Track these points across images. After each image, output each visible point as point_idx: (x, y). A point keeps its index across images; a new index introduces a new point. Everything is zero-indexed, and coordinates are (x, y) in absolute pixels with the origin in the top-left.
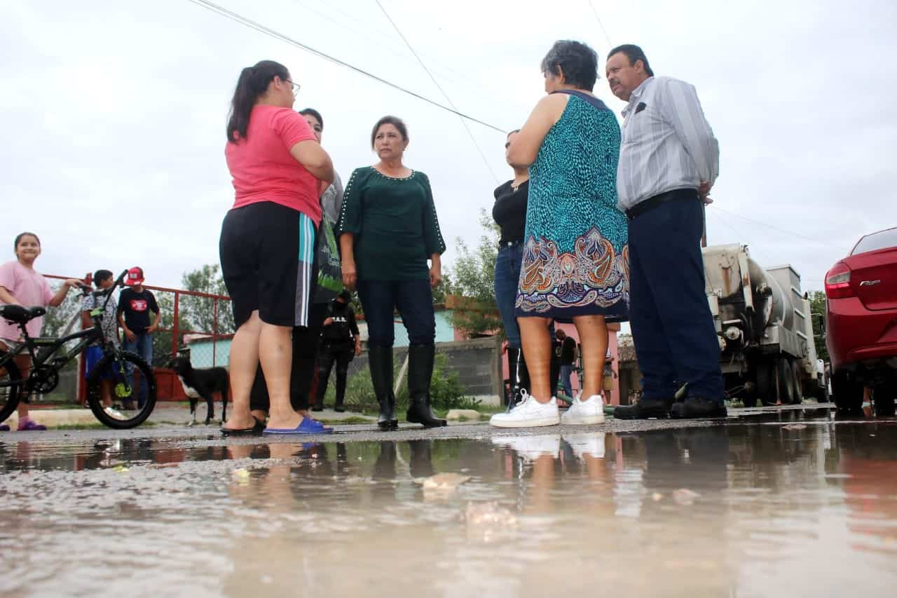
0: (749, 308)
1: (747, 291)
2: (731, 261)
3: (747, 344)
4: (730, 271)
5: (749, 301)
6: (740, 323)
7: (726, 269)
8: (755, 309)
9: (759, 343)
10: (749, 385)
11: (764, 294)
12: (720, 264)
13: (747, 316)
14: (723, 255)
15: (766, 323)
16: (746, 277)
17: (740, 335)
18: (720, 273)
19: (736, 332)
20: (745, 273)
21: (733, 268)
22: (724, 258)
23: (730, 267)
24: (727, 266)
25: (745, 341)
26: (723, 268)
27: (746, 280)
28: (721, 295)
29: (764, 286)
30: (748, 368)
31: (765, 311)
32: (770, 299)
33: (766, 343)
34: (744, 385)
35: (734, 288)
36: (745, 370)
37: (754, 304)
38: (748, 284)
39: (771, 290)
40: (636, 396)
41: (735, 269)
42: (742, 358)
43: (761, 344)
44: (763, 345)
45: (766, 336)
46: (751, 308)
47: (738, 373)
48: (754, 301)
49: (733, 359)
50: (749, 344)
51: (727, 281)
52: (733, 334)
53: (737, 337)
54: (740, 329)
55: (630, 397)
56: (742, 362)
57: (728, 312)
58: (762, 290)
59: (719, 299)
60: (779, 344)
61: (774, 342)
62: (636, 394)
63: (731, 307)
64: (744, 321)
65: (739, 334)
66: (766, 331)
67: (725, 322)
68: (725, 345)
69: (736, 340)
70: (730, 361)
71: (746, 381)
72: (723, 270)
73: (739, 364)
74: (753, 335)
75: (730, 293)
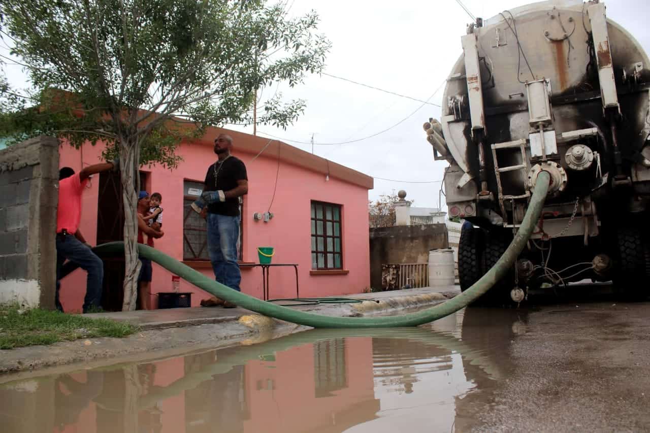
0: (612, 109)
1: (606, 77)
2: (569, 28)
3: (606, 179)
4: (565, 45)
5: (609, 94)
6: (594, 137)
7: (558, 43)
8: (621, 110)
9: (631, 177)
10: (602, 261)
11: (639, 82)
12: (547, 35)
14: (553, 17)
15: (643, 144)
16: (605, 48)
17: (594, 162)
18: (547, 51)
19: (588, 155)
20: (601, 42)
21: (572, 39)
22: (555, 23)
23: (566, 38)
24: (560, 36)
25: (603, 173)
26: (553, 41)
27: (604, 56)
29: (638, 68)
30: (601, 229)
33: (643, 176)
34: (591, 259)
35: (576, 74)
36: (595, 233)
37: (619, 100)
38: (608, 63)
40: (391, 273)
41: (579, 38)
42: (593, 208)
46: (615, 108)
47: (583, 236)
48: (621, 94)
49: (576, 210)
50: (609, 179)
51: (561, 63)
52: (579, 158)
53: (588, 165)
54: (593, 149)
55: (383, 273)
56: (590, 217)
58: (636, 75)
62: (391, 270)
65: (591, 159)
67: (565, 135)
68: (565, 179)
69: (586, 170)
70: (570, 215)
71: (598, 253)
72: (555, 46)
73: (586, 219)
74: (618, 161)
75: (568, 86)
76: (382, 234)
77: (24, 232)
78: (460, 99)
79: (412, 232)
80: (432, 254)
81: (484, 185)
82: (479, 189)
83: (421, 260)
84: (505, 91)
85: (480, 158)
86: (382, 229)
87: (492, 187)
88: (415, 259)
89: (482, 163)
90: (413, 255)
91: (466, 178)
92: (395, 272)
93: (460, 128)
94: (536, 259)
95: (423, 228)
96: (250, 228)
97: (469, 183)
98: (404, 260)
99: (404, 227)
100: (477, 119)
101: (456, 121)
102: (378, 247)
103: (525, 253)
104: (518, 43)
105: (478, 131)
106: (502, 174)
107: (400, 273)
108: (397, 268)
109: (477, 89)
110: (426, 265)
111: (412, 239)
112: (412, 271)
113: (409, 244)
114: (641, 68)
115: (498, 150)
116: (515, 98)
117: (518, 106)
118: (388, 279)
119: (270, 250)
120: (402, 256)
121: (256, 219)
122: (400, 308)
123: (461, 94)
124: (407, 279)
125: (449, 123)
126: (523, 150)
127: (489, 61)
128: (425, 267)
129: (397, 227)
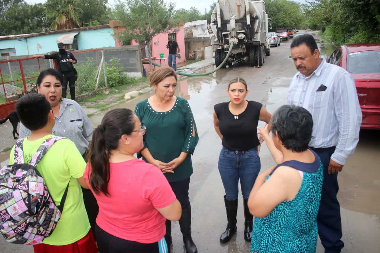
1: (248, 17)
2: (242, 3)
3: (247, 41)
5: (248, 22)
6: (245, 32)
7: (239, 6)
8: (251, 25)
9: (252, 41)
10: (246, 58)
11: (255, 18)
12: (236, 4)
13: (247, 28)
15: (255, 32)
16: (248, 11)
17: (244, 37)
18: (236, 8)
20: (247, 9)
21: (242, 6)
22: (238, 1)
23: (241, 5)
24: (239, 5)
25: (246, 39)
27: (248, 12)
28: (236, 18)
29: (255, 15)
30: (246, 51)
31: (255, 26)
32: (258, 21)
33: (254, 40)
34: (244, 58)
35: (242, 15)
37: (250, 23)
38: (248, 14)
39: (258, 17)
41: (243, 6)
43: (253, 41)
44: (253, 42)
45: (255, 38)
46: (249, 25)
47: (242, 53)
48: (251, 22)
51: (239, 11)
52: (241, 37)
53: (243, 38)
54: (244, 35)
55: (189, 54)
56: (244, 48)
57: (239, 26)
58: (254, 17)
59: (235, 20)
60: (260, 41)
61: (258, 40)
62: (192, 53)
63: (240, 24)
64: (246, 31)
66: (255, 35)
67: (238, 32)
68: (238, 41)
69: (242, 39)
70: (239, 48)
71: (245, 56)
72: (238, 7)
73: (243, 49)
74: (249, 37)
75: (240, 17)
76: (188, 40)
77: (136, 63)
78: (215, 19)
79: (199, 40)
80: (206, 48)
81: (221, 41)
82: (220, 42)
83: (202, 49)
84: (226, 18)
85: (220, 34)
86: (188, 39)
87: (222, 42)
88: (200, 49)
89: (220, 36)
90: (199, 48)
91: (216, 39)
92: (193, 53)
93: (215, 26)
94: (232, 58)
95: (202, 38)
96: (154, 47)
97: (217, 41)
98: (196, 49)
99: (196, 38)
100: (219, 25)
101: (214, 25)
102: (187, 45)
103: (230, 56)
104: (229, 5)
105: (219, 28)
106: (224, 40)
107: (195, 54)
108: (194, 52)
109: (219, 18)
110: (204, 51)
111: (199, 42)
112: (199, 53)
113: (198, 44)
114: (256, 15)
115: (224, 34)
116: (228, 20)
117: (228, 22)
118: (191, 56)
119: (163, 54)
120: (195, 48)
121: (155, 43)
122: (201, 70)
123: (215, 17)
124: (198, 56)
125: (213, 25)
126: (229, 35)
127: (222, 9)
128: (203, 52)
129: (193, 38)
